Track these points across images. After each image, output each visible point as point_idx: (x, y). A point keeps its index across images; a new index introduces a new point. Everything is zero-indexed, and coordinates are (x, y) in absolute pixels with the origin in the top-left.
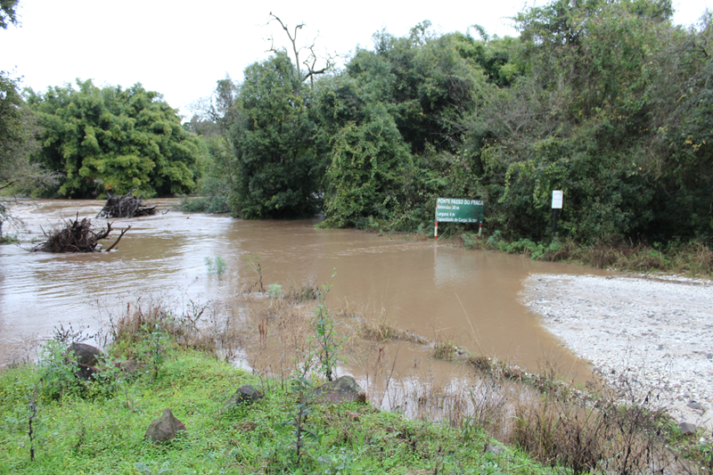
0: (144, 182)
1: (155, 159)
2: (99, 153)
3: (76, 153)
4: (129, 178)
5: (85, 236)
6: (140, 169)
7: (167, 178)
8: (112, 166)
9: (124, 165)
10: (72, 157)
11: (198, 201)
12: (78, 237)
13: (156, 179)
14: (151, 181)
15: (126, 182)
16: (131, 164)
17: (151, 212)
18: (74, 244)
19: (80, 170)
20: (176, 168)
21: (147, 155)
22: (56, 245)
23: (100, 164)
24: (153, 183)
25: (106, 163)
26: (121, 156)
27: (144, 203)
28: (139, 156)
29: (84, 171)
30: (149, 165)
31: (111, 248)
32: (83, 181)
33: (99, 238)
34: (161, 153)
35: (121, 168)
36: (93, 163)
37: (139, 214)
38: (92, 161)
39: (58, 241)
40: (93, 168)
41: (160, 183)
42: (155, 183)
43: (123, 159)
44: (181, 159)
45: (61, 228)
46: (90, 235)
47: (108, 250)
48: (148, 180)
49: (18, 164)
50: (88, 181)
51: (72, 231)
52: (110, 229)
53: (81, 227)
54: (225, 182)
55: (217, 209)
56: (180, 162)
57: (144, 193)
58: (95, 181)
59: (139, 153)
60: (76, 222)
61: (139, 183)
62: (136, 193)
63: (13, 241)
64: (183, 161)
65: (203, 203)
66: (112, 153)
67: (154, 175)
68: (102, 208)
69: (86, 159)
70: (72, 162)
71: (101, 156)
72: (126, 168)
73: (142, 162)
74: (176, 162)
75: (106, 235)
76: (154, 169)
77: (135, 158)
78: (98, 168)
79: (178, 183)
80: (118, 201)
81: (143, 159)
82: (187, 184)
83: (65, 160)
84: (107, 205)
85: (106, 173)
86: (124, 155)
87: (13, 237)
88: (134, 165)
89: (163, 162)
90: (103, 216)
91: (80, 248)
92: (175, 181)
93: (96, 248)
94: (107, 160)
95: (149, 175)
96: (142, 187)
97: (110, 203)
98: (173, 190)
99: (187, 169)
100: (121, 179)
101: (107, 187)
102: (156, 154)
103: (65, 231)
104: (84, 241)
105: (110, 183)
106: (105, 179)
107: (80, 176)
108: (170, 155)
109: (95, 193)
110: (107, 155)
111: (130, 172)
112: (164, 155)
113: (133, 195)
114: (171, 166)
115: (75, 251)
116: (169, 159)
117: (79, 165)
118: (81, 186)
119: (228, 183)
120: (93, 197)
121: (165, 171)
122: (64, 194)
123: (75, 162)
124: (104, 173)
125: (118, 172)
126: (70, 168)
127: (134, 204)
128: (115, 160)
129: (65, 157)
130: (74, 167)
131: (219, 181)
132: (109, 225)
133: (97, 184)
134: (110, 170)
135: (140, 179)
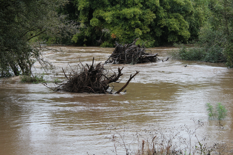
0: (145, 32)
1: (156, 11)
2: (107, 6)
3: (88, 6)
4: (132, 29)
5: (99, 78)
6: (142, 20)
7: (165, 28)
8: (118, 18)
9: (128, 17)
10: (85, 9)
11: (195, 51)
12: (93, 79)
13: (156, 30)
14: (151, 31)
15: (129, 33)
16: (135, 16)
17: (153, 59)
18: (90, 85)
19: (91, 21)
20: (173, 19)
21: (148, 7)
22: (75, 86)
23: (108, 15)
24: (153, 34)
25: (113, 15)
26: (126, 9)
27: (147, 51)
28: (141, 8)
29: (94, 22)
30: (150, 16)
31: (121, 90)
32: (93, 30)
33: (111, 82)
34: (161, 5)
35: (126, 19)
36: (102, 15)
37: (143, 61)
38: (101, 13)
39: (77, 83)
40: (102, 19)
41: (159, 33)
42: (155, 33)
43: (128, 12)
44: (179, 11)
45: (79, 71)
46: (103, 79)
47: (118, 93)
48: (149, 30)
49: (49, 16)
50: (97, 31)
51: (88, 74)
52: (120, 74)
53: (97, 71)
54: (221, 33)
55: (213, 59)
56: (178, 14)
57: (145, 43)
58: (103, 30)
59: (142, 6)
60: (92, 67)
61: (140, 33)
62: (138, 42)
63: (40, 81)
64: (181, 14)
65: (200, 53)
66: (118, 6)
67: (154, 26)
68: (111, 55)
69: (97, 11)
70: (84, 14)
71: (109, 8)
72: (130, 19)
73: (144, 14)
74: (175, 14)
75: (117, 79)
76: (155, 20)
77: (138, 10)
78: (106, 19)
79: (175, 33)
80: (124, 49)
81: (145, 11)
82: (183, 34)
83: (79, 12)
84: (115, 52)
85: (113, 24)
86: (128, 7)
87: (39, 77)
88: (137, 17)
89: (163, 14)
90: (111, 62)
91: (94, 89)
92: (173, 31)
93: (108, 90)
94: (114, 13)
95: (150, 26)
96: (143, 37)
97: (118, 50)
98: (170, 39)
99: (184, 20)
100: (125, 29)
101: (112, 36)
102: (157, 7)
103: (83, 74)
104: (98, 83)
105: (115, 32)
106: (112, 29)
107: (91, 26)
108: (169, 7)
109: (99, 41)
110: (114, 8)
111: (133, 23)
112: (164, 8)
113: (137, 44)
114: (169, 18)
115: (89, 92)
116: (168, 11)
117: (90, 17)
118: (91, 35)
119: (225, 34)
120: (98, 45)
121: (164, 22)
122: (76, 42)
123: (87, 14)
124: (111, 23)
125: (123, 23)
126: (82, 19)
127: (138, 52)
128: (121, 12)
129: (79, 9)
130: (85, 18)
131: (216, 33)
132: (120, 71)
133: (104, 33)
134: (116, 20)
135: (141, 29)
